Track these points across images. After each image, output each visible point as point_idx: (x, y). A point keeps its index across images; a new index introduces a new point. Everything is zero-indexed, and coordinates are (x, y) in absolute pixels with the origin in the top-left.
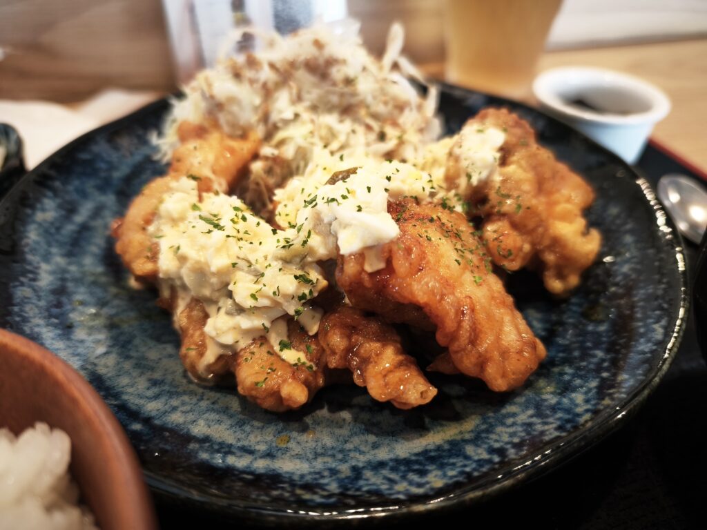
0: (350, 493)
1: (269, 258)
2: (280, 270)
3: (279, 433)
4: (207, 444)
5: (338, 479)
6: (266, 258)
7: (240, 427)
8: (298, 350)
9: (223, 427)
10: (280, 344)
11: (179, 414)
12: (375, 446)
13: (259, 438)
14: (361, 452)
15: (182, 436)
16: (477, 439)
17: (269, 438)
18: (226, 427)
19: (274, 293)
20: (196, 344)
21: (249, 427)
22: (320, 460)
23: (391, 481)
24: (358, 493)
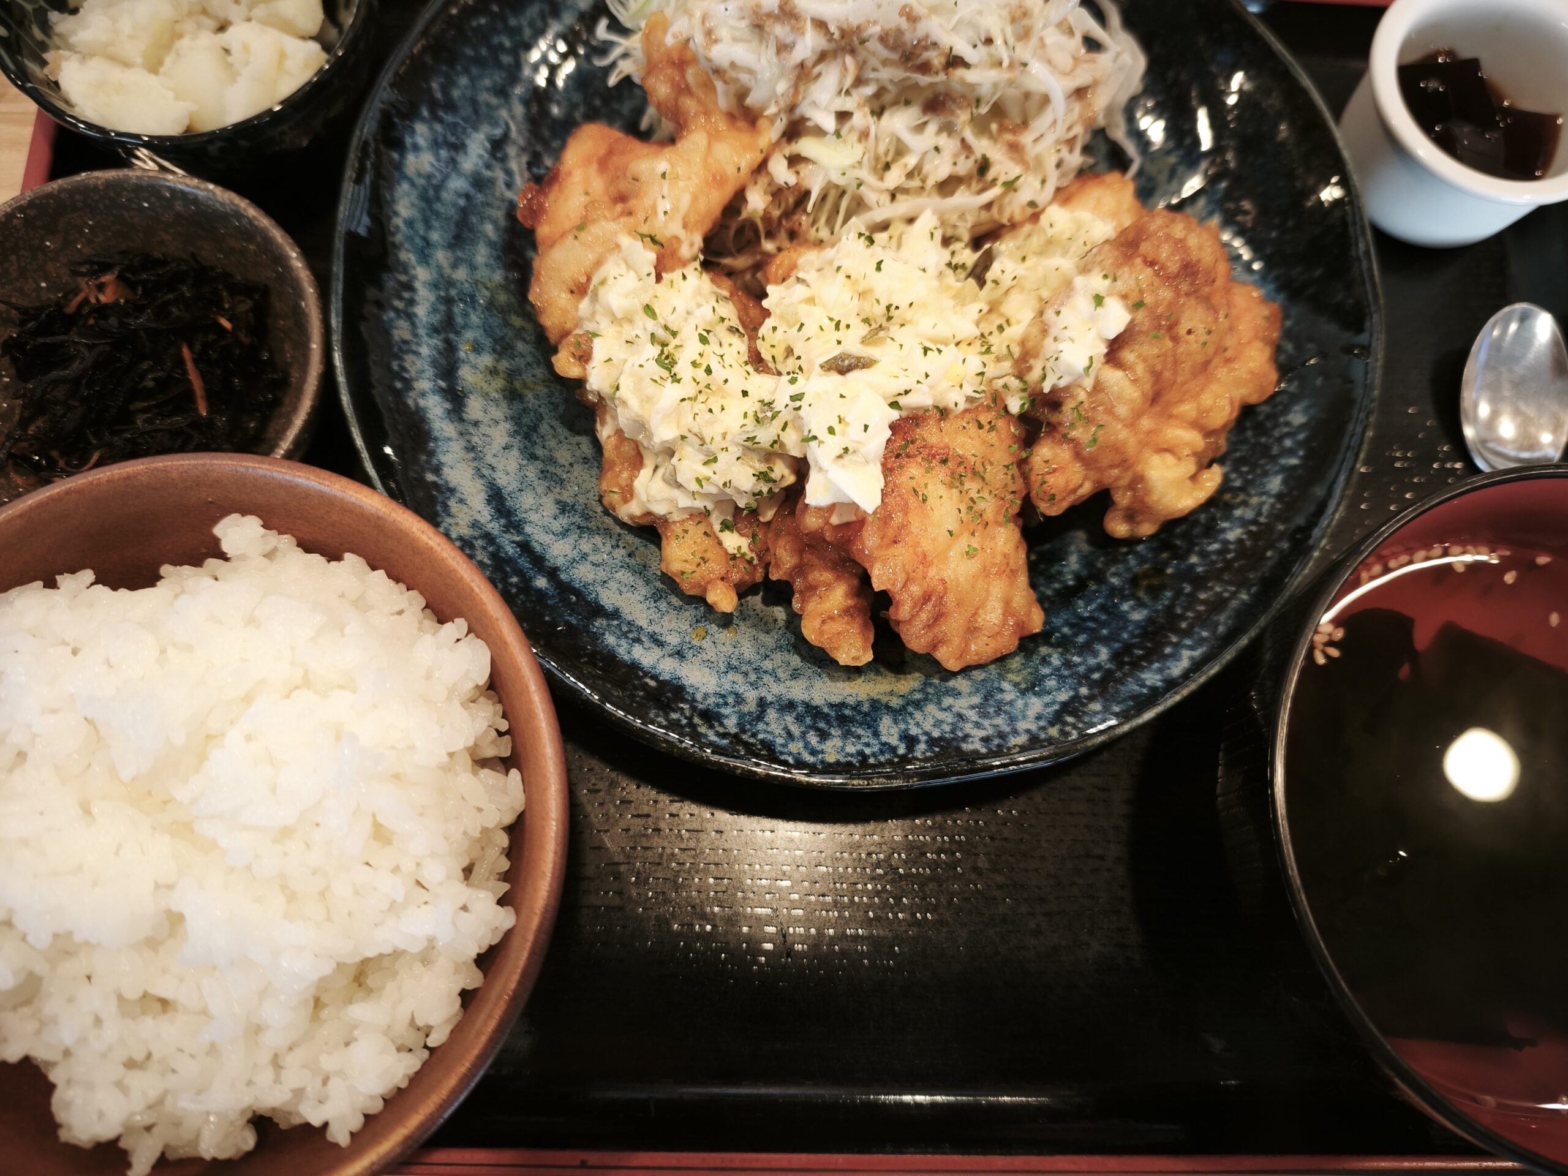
0: (745, 737)
1: (728, 437)
2: (738, 459)
3: (697, 621)
4: (616, 622)
5: (739, 712)
6: (724, 436)
7: (655, 602)
8: (742, 535)
9: (637, 597)
10: (722, 523)
11: (589, 566)
12: (795, 675)
13: (673, 625)
14: (778, 680)
15: (588, 603)
16: (898, 713)
17: (685, 627)
18: (639, 598)
19: (725, 484)
20: (621, 488)
21: (665, 604)
22: (731, 676)
23: (790, 735)
24: (752, 740)
